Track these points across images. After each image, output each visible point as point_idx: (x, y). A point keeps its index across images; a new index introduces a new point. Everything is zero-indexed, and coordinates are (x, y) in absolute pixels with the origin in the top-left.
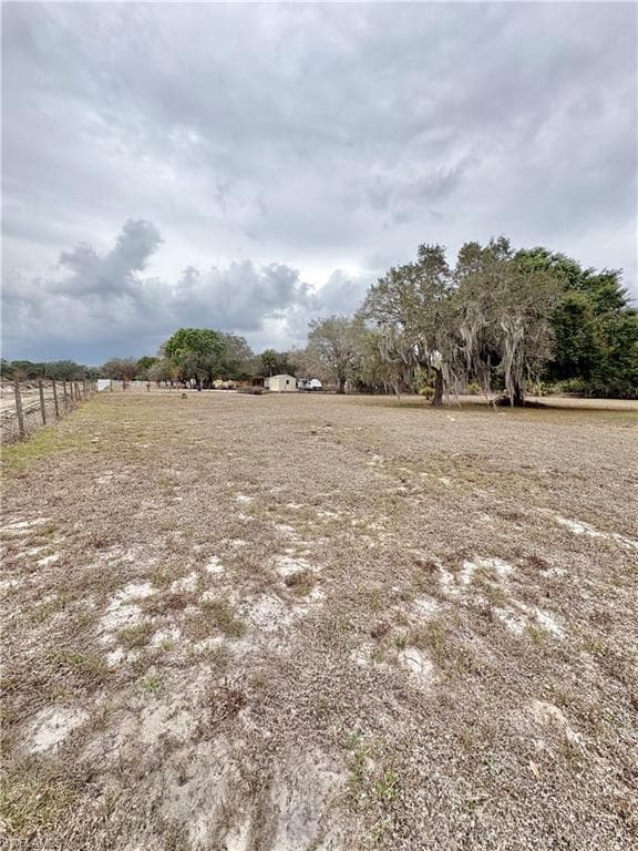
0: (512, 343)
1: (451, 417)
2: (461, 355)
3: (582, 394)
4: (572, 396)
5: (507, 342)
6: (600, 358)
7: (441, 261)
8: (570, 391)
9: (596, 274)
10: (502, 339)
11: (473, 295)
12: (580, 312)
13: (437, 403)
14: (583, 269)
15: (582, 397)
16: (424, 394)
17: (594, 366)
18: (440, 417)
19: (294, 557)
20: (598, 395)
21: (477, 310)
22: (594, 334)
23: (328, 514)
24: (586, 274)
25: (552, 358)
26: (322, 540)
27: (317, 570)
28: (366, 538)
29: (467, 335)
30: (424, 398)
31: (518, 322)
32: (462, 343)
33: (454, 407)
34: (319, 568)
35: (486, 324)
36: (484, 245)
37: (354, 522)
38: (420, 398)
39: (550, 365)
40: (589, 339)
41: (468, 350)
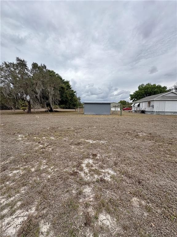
0: (51, 95)
1: (37, 116)
2: (36, 97)
3: (64, 108)
4: (62, 109)
5: (50, 94)
6: (68, 100)
7: (25, 65)
8: (61, 108)
9: (65, 81)
10: (48, 93)
11: (39, 79)
12: (64, 89)
13: (29, 112)
14: (63, 79)
15: (64, 109)
16: (22, 109)
17: (68, 102)
18: (34, 117)
19: (11, 214)
20: (66, 108)
21: (41, 84)
22: (67, 94)
23: (15, 172)
24: (63, 80)
25: (60, 99)
26: (23, 190)
27: (33, 211)
28: (44, 175)
29: (39, 91)
30: (23, 110)
31: (52, 89)
32: (37, 94)
33: (38, 113)
34: (34, 209)
35: (43, 88)
36: (39, 65)
37: (33, 170)
38: (21, 111)
39: (60, 101)
40: (66, 96)
41: (38, 96)
